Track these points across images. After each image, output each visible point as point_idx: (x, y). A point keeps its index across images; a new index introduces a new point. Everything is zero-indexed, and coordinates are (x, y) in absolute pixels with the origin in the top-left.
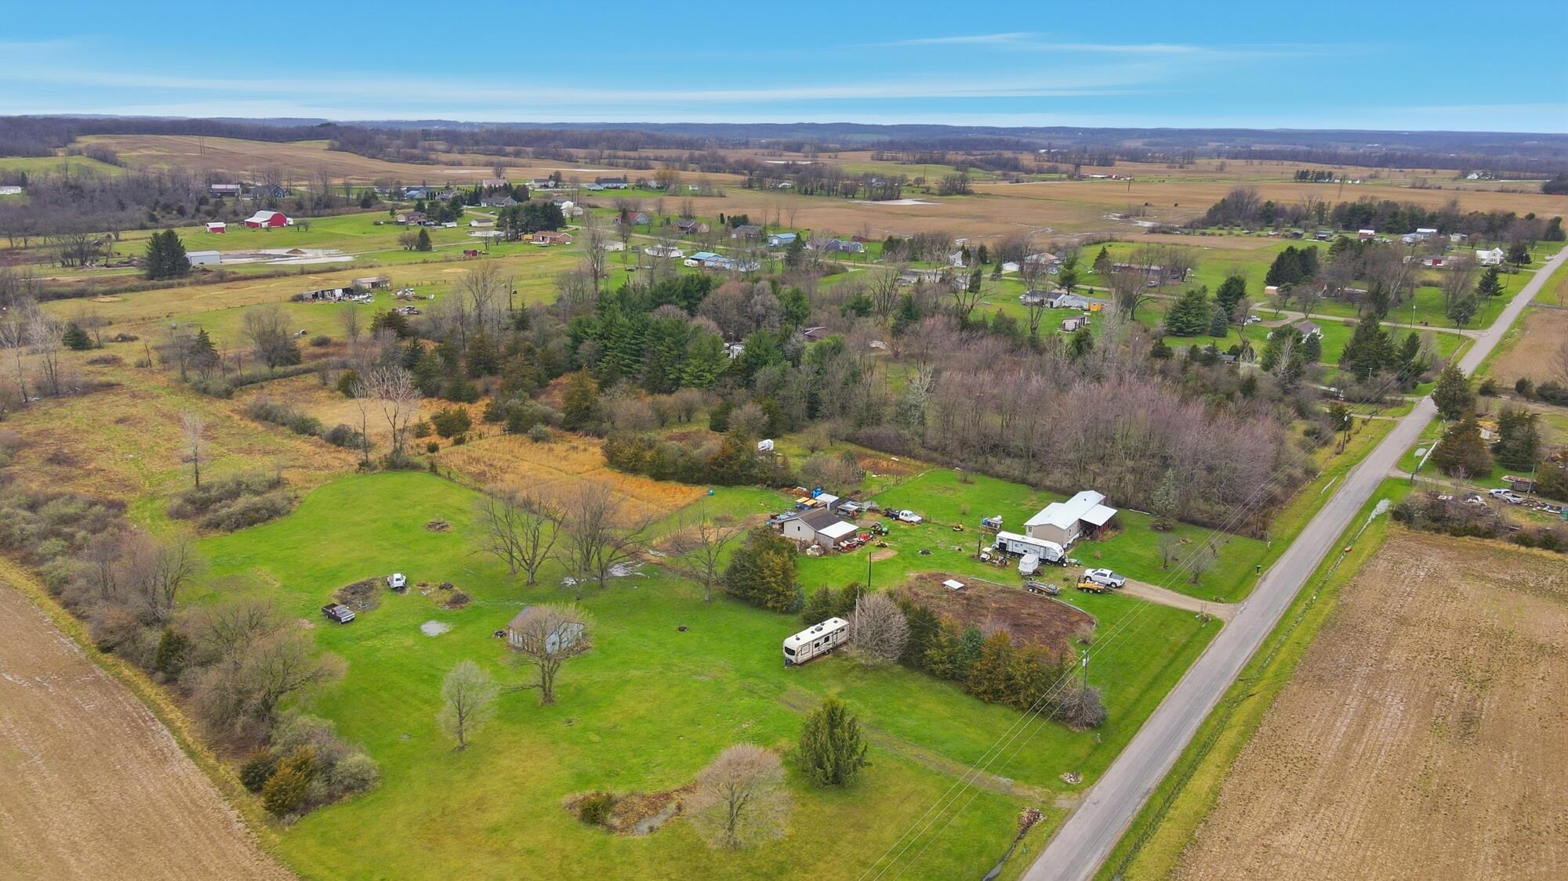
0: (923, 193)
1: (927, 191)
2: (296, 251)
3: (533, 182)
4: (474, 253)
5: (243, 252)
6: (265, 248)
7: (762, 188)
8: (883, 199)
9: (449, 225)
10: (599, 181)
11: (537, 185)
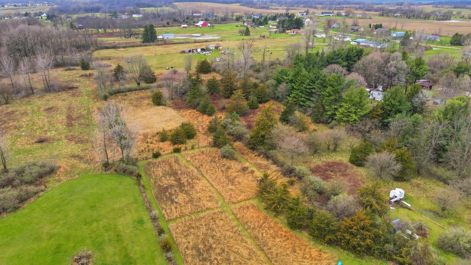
0: (460, 18)
1: (463, 17)
2: (203, 35)
3: (298, 13)
4: (264, 37)
5: (185, 35)
6: (194, 34)
7: (387, 16)
8: (443, 20)
9: (261, 27)
10: (322, 13)
11: (300, 14)
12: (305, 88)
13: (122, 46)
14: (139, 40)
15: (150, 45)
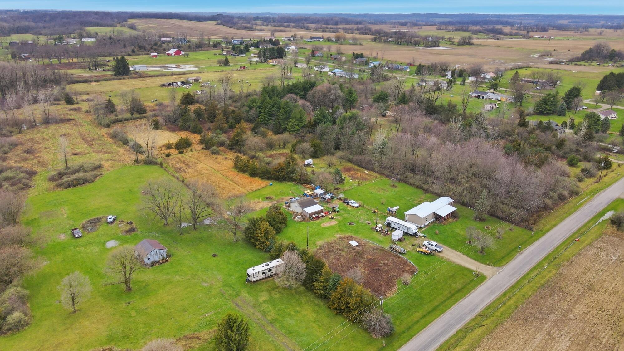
0: (451, 44)
1: (453, 44)
2: (178, 66)
3: (285, 38)
4: (244, 68)
5: (158, 65)
6: (168, 64)
7: (380, 42)
8: (431, 47)
9: (242, 55)
10: (311, 38)
11: (286, 39)
12: (268, 111)
13: (94, 79)
14: (109, 73)
15: (124, 79)
